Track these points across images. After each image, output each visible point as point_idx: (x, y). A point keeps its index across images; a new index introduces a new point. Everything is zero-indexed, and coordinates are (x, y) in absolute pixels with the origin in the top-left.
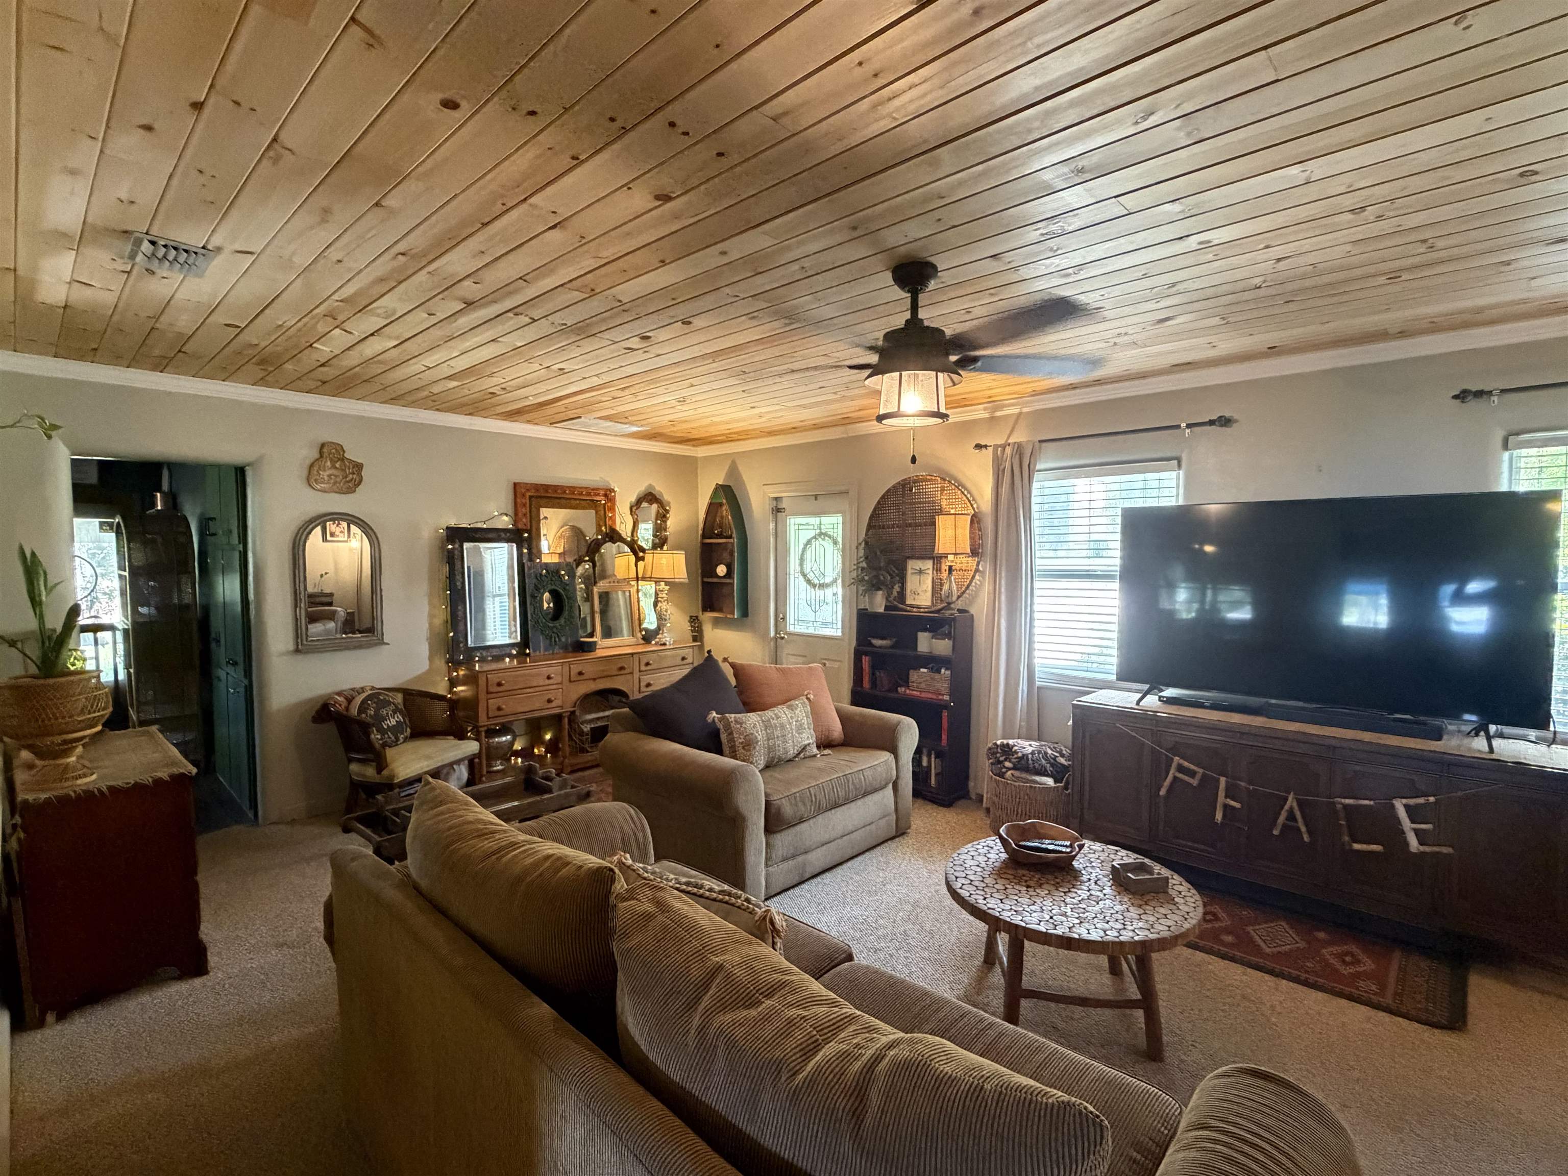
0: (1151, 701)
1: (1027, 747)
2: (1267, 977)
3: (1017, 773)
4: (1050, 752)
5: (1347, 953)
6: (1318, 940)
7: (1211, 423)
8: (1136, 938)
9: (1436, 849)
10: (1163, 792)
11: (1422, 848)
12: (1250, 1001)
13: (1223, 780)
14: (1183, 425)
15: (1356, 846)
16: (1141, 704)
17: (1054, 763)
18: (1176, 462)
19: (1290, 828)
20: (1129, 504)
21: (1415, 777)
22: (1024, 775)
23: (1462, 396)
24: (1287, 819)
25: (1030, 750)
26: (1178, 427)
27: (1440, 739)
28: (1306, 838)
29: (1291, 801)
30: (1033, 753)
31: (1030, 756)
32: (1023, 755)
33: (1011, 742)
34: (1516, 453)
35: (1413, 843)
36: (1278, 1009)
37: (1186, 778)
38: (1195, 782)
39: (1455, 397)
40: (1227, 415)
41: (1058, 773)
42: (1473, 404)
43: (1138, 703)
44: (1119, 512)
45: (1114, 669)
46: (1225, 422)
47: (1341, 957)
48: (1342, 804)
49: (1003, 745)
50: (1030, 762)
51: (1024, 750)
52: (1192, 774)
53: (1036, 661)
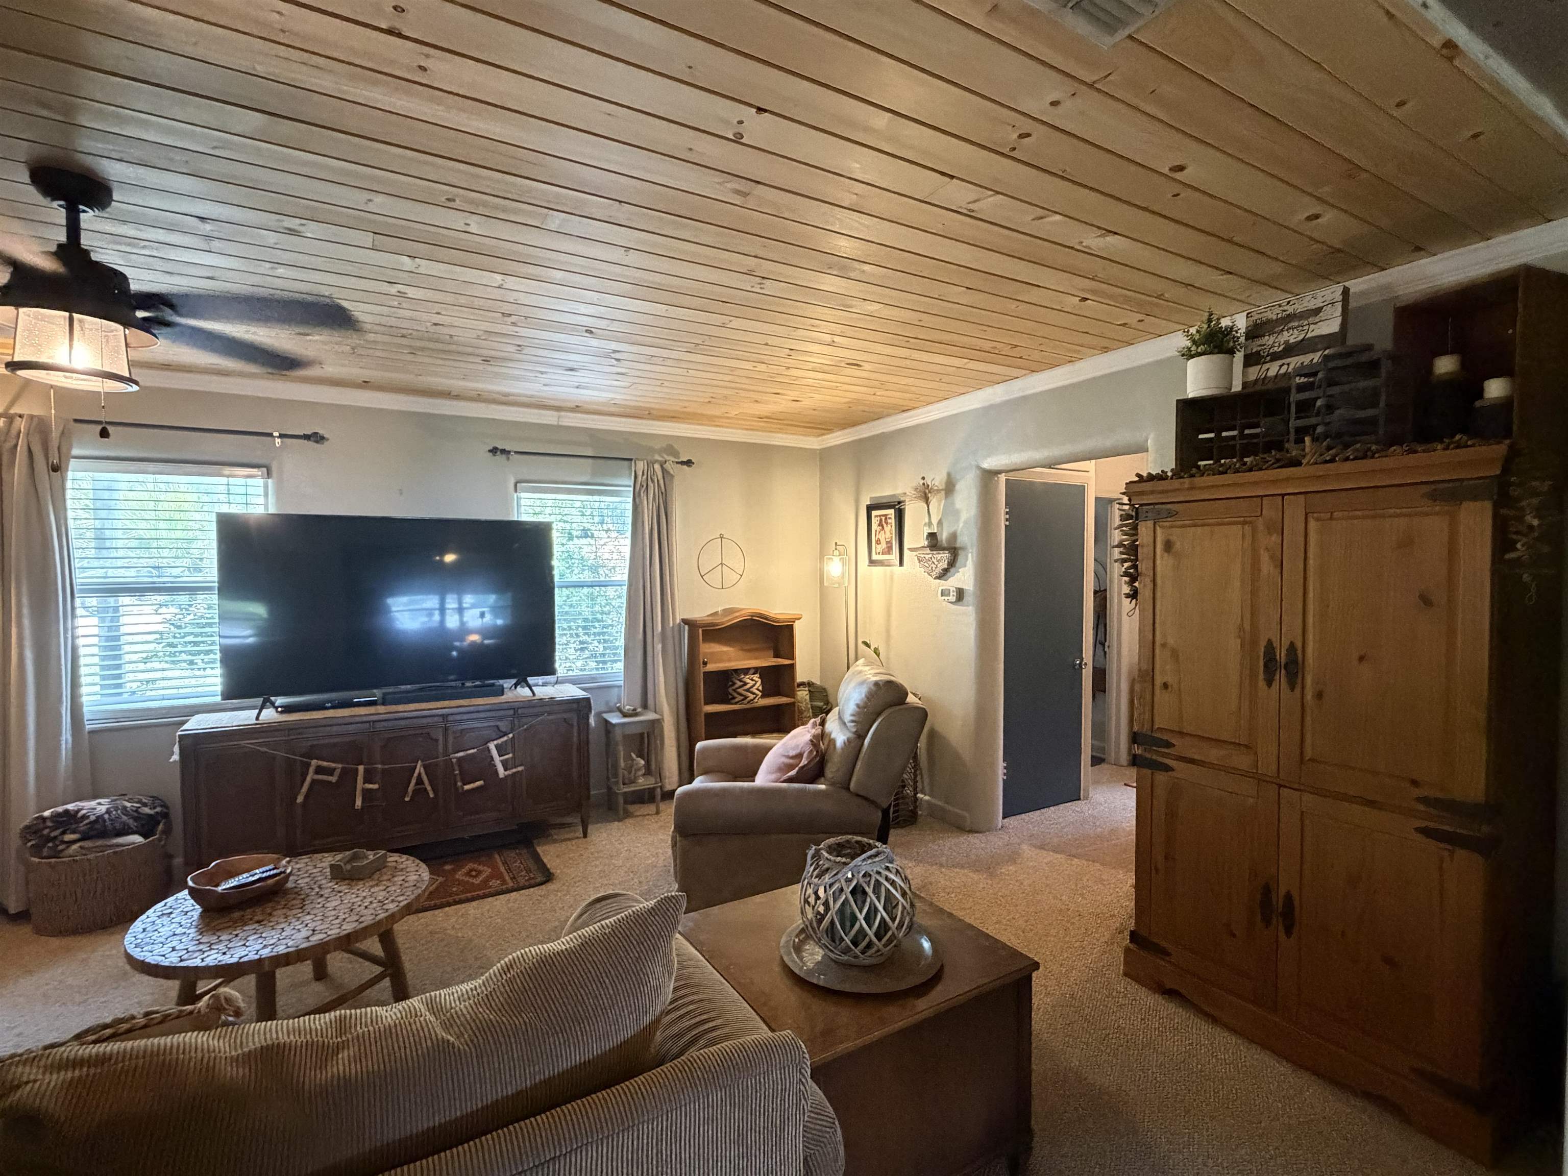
0: (269, 715)
1: (98, 807)
2: (437, 912)
3: (87, 844)
4: (128, 805)
5: (471, 870)
6: (449, 871)
7: (307, 437)
8: (402, 904)
9: (514, 770)
10: (300, 799)
11: (506, 773)
12: (436, 933)
13: (361, 768)
14: (276, 434)
15: (467, 787)
16: (260, 718)
17: (137, 816)
18: (265, 470)
19: (420, 791)
20: (225, 509)
21: (499, 723)
22: (99, 843)
23: (494, 451)
24: (417, 784)
25: (103, 809)
26: (271, 435)
27: (503, 694)
28: (432, 795)
29: (419, 768)
30: (108, 812)
31: (106, 816)
32: (98, 817)
33: (70, 807)
34: (523, 495)
35: (502, 773)
36: (457, 927)
37: (325, 777)
38: (333, 779)
39: (490, 451)
40: (321, 432)
41: (146, 826)
42: (500, 458)
43: (257, 718)
44: (214, 518)
45: (219, 689)
46: (317, 438)
47: (468, 874)
48: (456, 758)
49: (56, 817)
50: (108, 823)
51: (95, 812)
52: (331, 772)
53: (85, 700)
